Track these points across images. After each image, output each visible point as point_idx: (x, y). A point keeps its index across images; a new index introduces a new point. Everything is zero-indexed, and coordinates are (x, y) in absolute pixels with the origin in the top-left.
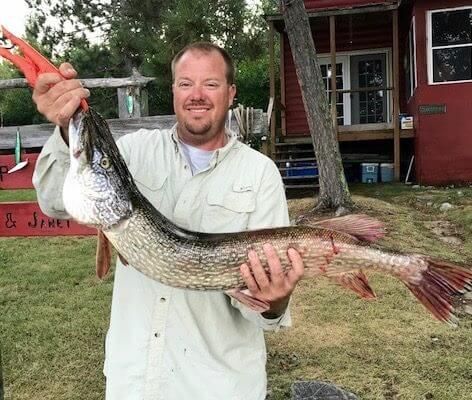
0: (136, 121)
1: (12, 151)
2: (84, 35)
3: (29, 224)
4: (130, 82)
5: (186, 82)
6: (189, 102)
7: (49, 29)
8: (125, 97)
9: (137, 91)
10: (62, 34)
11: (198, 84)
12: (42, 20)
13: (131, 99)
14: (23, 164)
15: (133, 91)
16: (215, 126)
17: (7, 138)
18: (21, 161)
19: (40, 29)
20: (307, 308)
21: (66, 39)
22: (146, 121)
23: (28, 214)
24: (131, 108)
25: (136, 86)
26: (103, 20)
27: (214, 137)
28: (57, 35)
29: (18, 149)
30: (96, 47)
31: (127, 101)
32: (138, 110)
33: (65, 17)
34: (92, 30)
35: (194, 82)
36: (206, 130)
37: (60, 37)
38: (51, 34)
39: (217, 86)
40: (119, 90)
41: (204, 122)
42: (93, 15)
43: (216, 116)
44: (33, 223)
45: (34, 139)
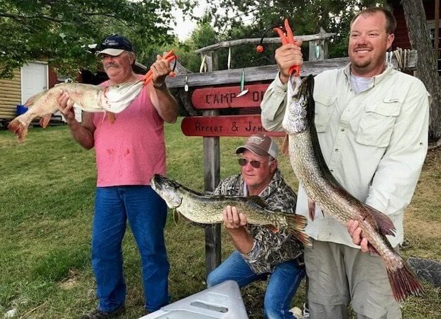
0: (322, 62)
1: (239, 84)
2: (241, 19)
3: (246, 129)
4: (318, 37)
5: (356, 33)
6: (357, 46)
7: (218, 16)
8: (314, 47)
9: (323, 43)
10: (226, 19)
11: (363, 35)
12: (214, 10)
13: (318, 48)
14: (246, 92)
15: (320, 43)
16: (374, 62)
17: (236, 75)
18: (244, 89)
19: (213, 16)
20: (416, 209)
21: (229, 22)
22: (328, 62)
23: (246, 122)
24: (318, 54)
25: (322, 40)
26: (254, 7)
27: (373, 69)
28: (223, 20)
29: (243, 82)
30: (249, 27)
31: (315, 49)
32: (322, 55)
33: (229, 8)
34: (247, 15)
35: (361, 33)
36: (367, 64)
37: (226, 21)
38: (219, 19)
39: (377, 35)
40: (310, 42)
41: (366, 59)
42: (247, 5)
43: (375, 55)
44: (249, 128)
45: (253, 76)
